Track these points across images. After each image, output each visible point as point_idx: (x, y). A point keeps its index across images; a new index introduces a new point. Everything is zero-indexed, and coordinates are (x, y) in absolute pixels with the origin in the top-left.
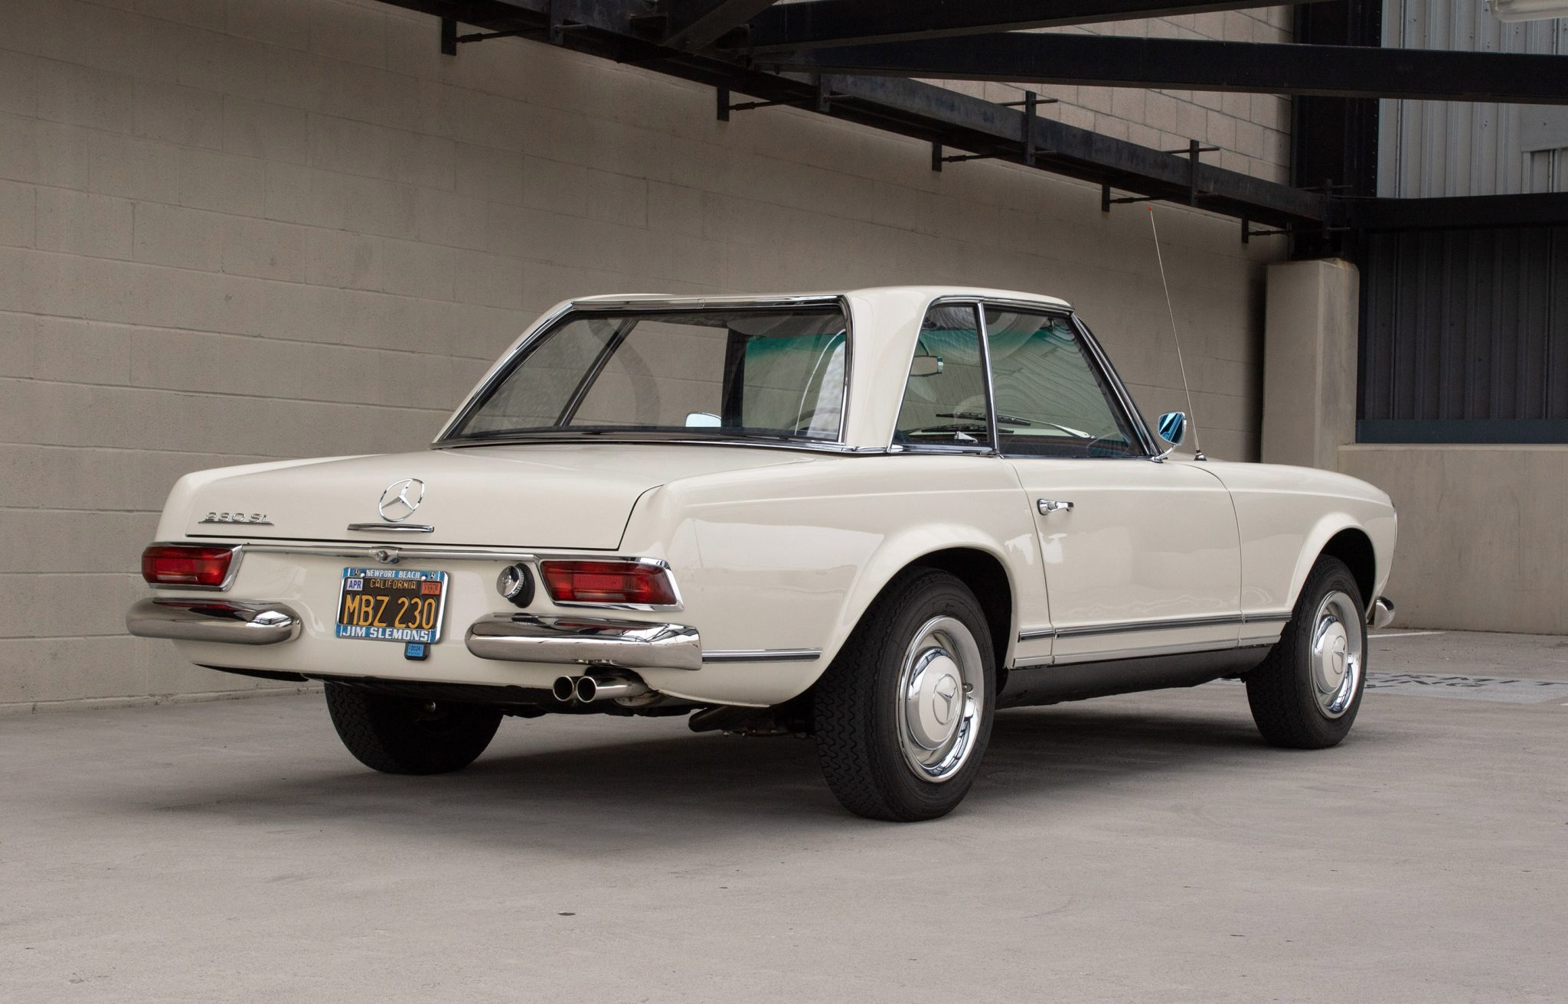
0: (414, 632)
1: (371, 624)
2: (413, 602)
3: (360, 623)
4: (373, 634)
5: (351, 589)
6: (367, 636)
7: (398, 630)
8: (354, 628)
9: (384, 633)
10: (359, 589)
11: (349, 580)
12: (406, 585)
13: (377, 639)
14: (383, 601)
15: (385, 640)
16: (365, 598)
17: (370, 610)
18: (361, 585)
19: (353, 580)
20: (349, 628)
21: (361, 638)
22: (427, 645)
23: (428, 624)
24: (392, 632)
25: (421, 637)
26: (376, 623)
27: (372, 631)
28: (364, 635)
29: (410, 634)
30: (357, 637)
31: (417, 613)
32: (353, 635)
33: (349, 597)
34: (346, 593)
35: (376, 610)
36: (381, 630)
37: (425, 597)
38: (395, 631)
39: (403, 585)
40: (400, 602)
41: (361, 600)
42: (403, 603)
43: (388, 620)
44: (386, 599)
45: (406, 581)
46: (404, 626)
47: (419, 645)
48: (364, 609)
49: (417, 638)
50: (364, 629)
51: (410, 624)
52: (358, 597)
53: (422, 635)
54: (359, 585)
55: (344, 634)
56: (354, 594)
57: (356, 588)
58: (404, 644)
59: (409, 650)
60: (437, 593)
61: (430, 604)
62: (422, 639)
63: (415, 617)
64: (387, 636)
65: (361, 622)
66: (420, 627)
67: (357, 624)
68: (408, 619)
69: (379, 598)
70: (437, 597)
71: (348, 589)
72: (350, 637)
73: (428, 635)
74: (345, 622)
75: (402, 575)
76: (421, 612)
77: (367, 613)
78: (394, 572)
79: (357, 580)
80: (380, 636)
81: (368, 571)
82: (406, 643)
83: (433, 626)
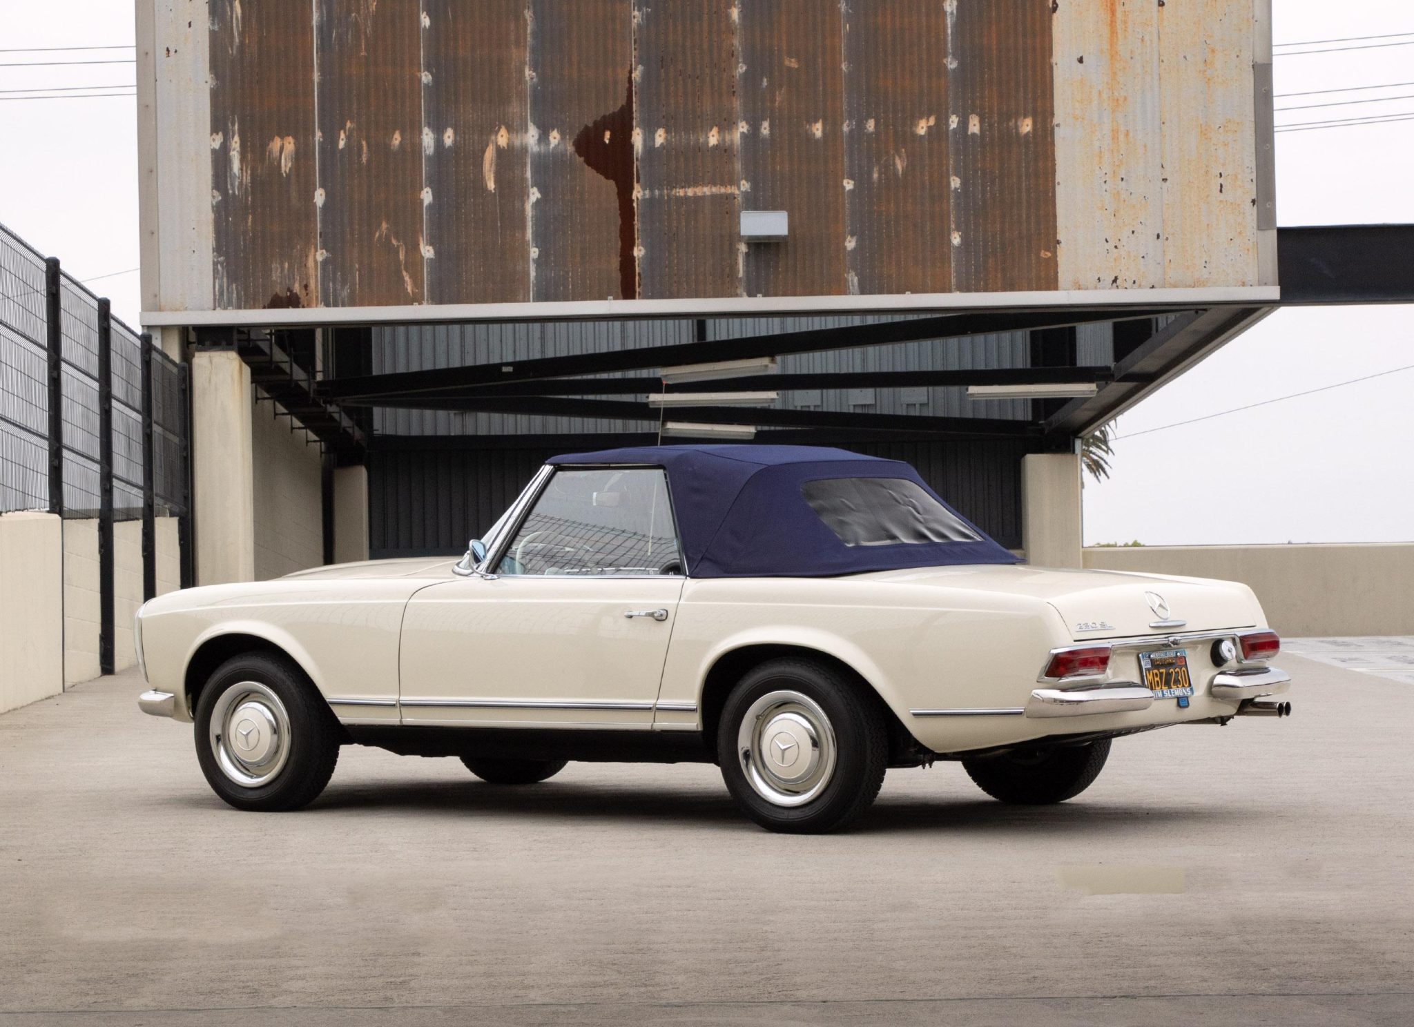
0: (1183, 690)
1: (1161, 689)
2: (1176, 670)
4: (1166, 695)
6: (1164, 697)
7: (1176, 690)
8: (1157, 693)
9: (1171, 694)
11: (1144, 662)
13: (1169, 698)
14: (1163, 672)
17: (1158, 679)
19: (1146, 661)
22: (1187, 698)
23: (1185, 683)
24: (1174, 691)
26: (1163, 687)
28: (1162, 696)
29: (1178, 692)
30: (1159, 699)
32: (1157, 698)
33: (1148, 672)
34: (1145, 671)
35: (1161, 679)
37: (1180, 667)
39: (1169, 660)
40: (1170, 672)
41: (1153, 673)
42: (1172, 672)
43: (1168, 684)
44: (1165, 671)
45: (1170, 658)
46: (1176, 686)
47: (1184, 698)
48: (1156, 679)
49: (1185, 694)
50: (1161, 693)
51: (1178, 685)
53: (1188, 691)
54: (1149, 663)
56: (1149, 670)
57: (1149, 666)
58: (1176, 700)
59: (1181, 703)
60: (1185, 664)
61: (1184, 671)
62: (1188, 694)
63: (1180, 680)
65: (1157, 687)
66: (1183, 686)
67: (1155, 690)
68: (1177, 682)
69: (1161, 671)
70: (1186, 667)
71: (1145, 667)
73: (1190, 690)
75: (1168, 654)
76: (1181, 677)
77: (1158, 682)
78: (1164, 652)
79: (1148, 660)
80: (1170, 696)
81: (1152, 654)
82: (1178, 698)
83: (1190, 685)
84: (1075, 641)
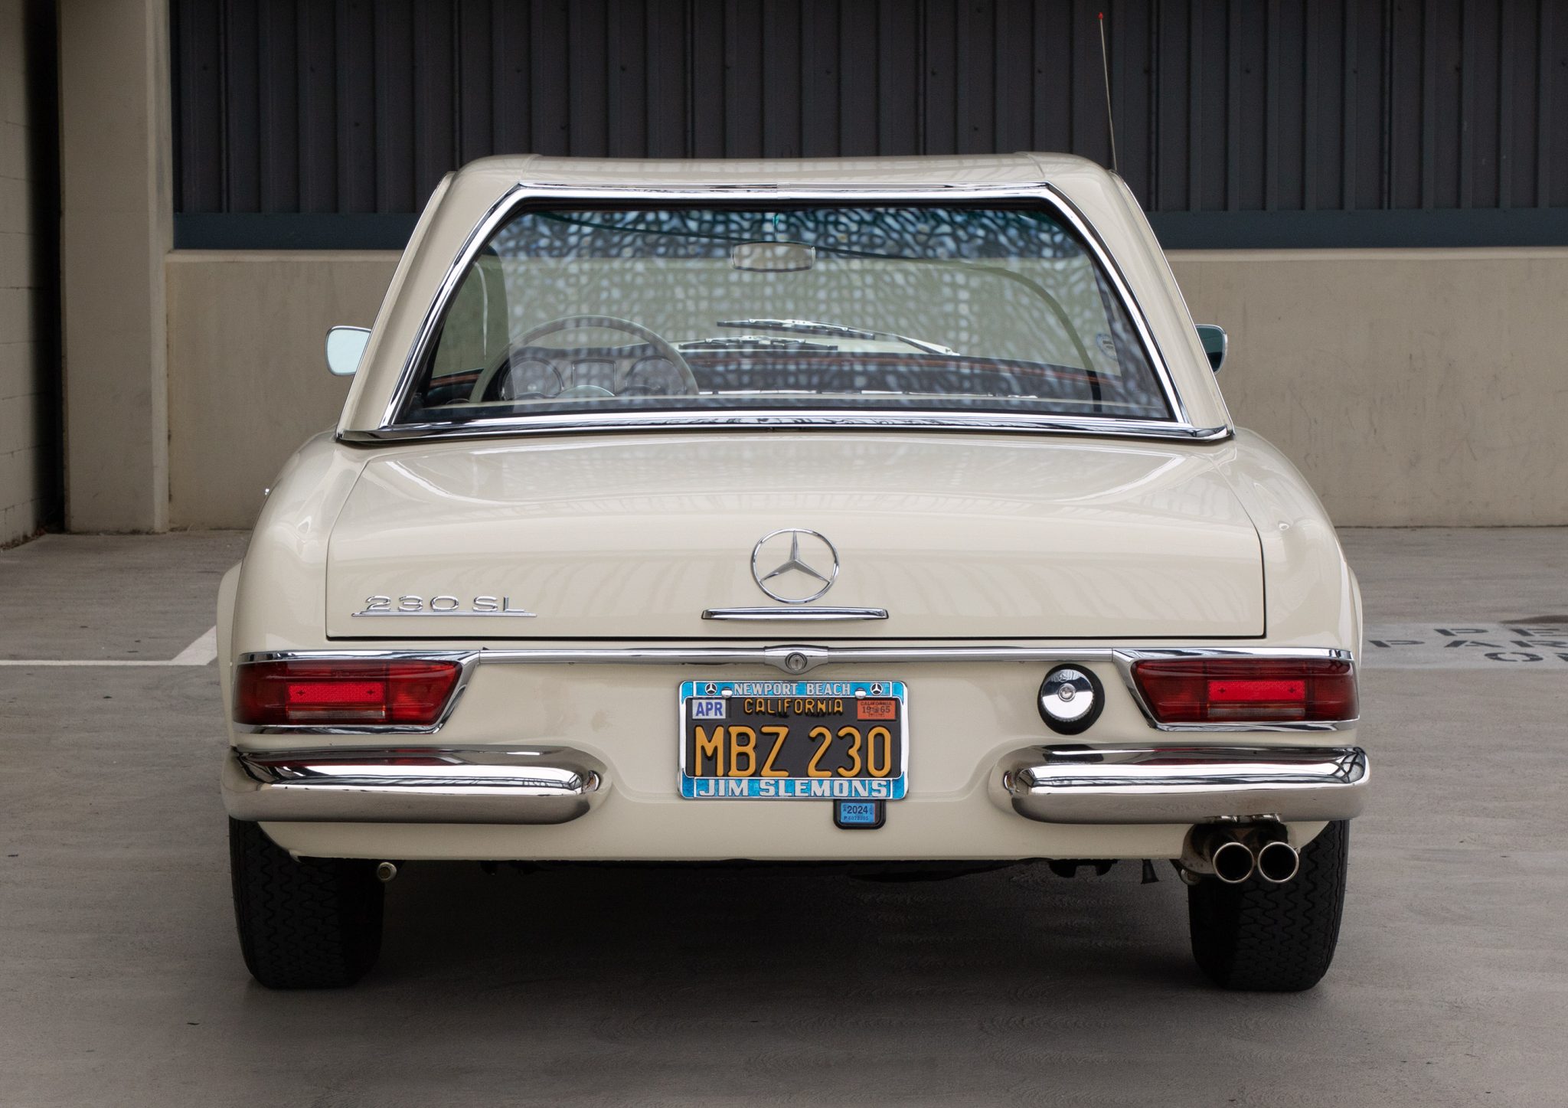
0: (856, 783)
1: (759, 776)
2: (842, 733)
3: (730, 773)
4: (767, 790)
5: (701, 716)
6: (754, 795)
7: (821, 783)
8: (722, 783)
9: (790, 787)
10: (719, 717)
11: (695, 703)
12: (822, 707)
13: (776, 798)
14: (777, 735)
15: (794, 799)
16: (734, 731)
17: (749, 749)
18: (724, 710)
19: (704, 702)
20: (712, 783)
21: (742, 798)
22: (881, 804)
23: (880, 766)
24: (809, 786)
25: (871, 790)
26: (766, 770)
27: (763, 786)
28: (745, 793)
29: (845, 786)
30: (732, 797)
31: (853, 752)
32: (722, 792)
33: (700, 732)
34: (692, 725)
35: (763, 750)
36: (782, 784)
37: (865, 726)
38: (815, 785)
39: (816, 706)
40: (813, 734)
41: (728, 734)
42: (821, 735)
43: (793, 764)
44: (783, 731)
45: (822, 700)
46: (829, 773)
47: (864, 805)
48: (735, 749)
49: (864, 794)
50: (745, 784)
51: (841, 771)
52: (720, 731)
53: (875, 786)
54: (719, 709)
55: (702, 793)
56: (710, 727)
57: (712, 715)
58: (831, 804)
59: (844, 814)
60: (891, 716)
61: (880, 737)
62: (874, 794)
63: (852, 759)
64: (798, 793)
65: (734, 770)
66: (864, 773)
67: (726, 774)
68: (836, 762)
69: (765, 730)
70: (894, 726)
71: (694, 717)
72: (716, 798)
73: (888, 786)
74: (699, 771)
75: (812, 690)
76: (863, 751)
77: (743, 756)
78: (794, 685)
79: (713, 702)
80: (782, 792)
81: (736, 686)
82: (837, 803)
83: (896, 770)
84: (330, 639)
